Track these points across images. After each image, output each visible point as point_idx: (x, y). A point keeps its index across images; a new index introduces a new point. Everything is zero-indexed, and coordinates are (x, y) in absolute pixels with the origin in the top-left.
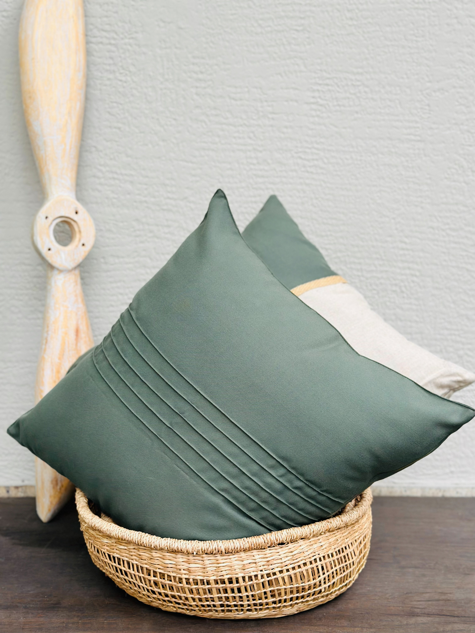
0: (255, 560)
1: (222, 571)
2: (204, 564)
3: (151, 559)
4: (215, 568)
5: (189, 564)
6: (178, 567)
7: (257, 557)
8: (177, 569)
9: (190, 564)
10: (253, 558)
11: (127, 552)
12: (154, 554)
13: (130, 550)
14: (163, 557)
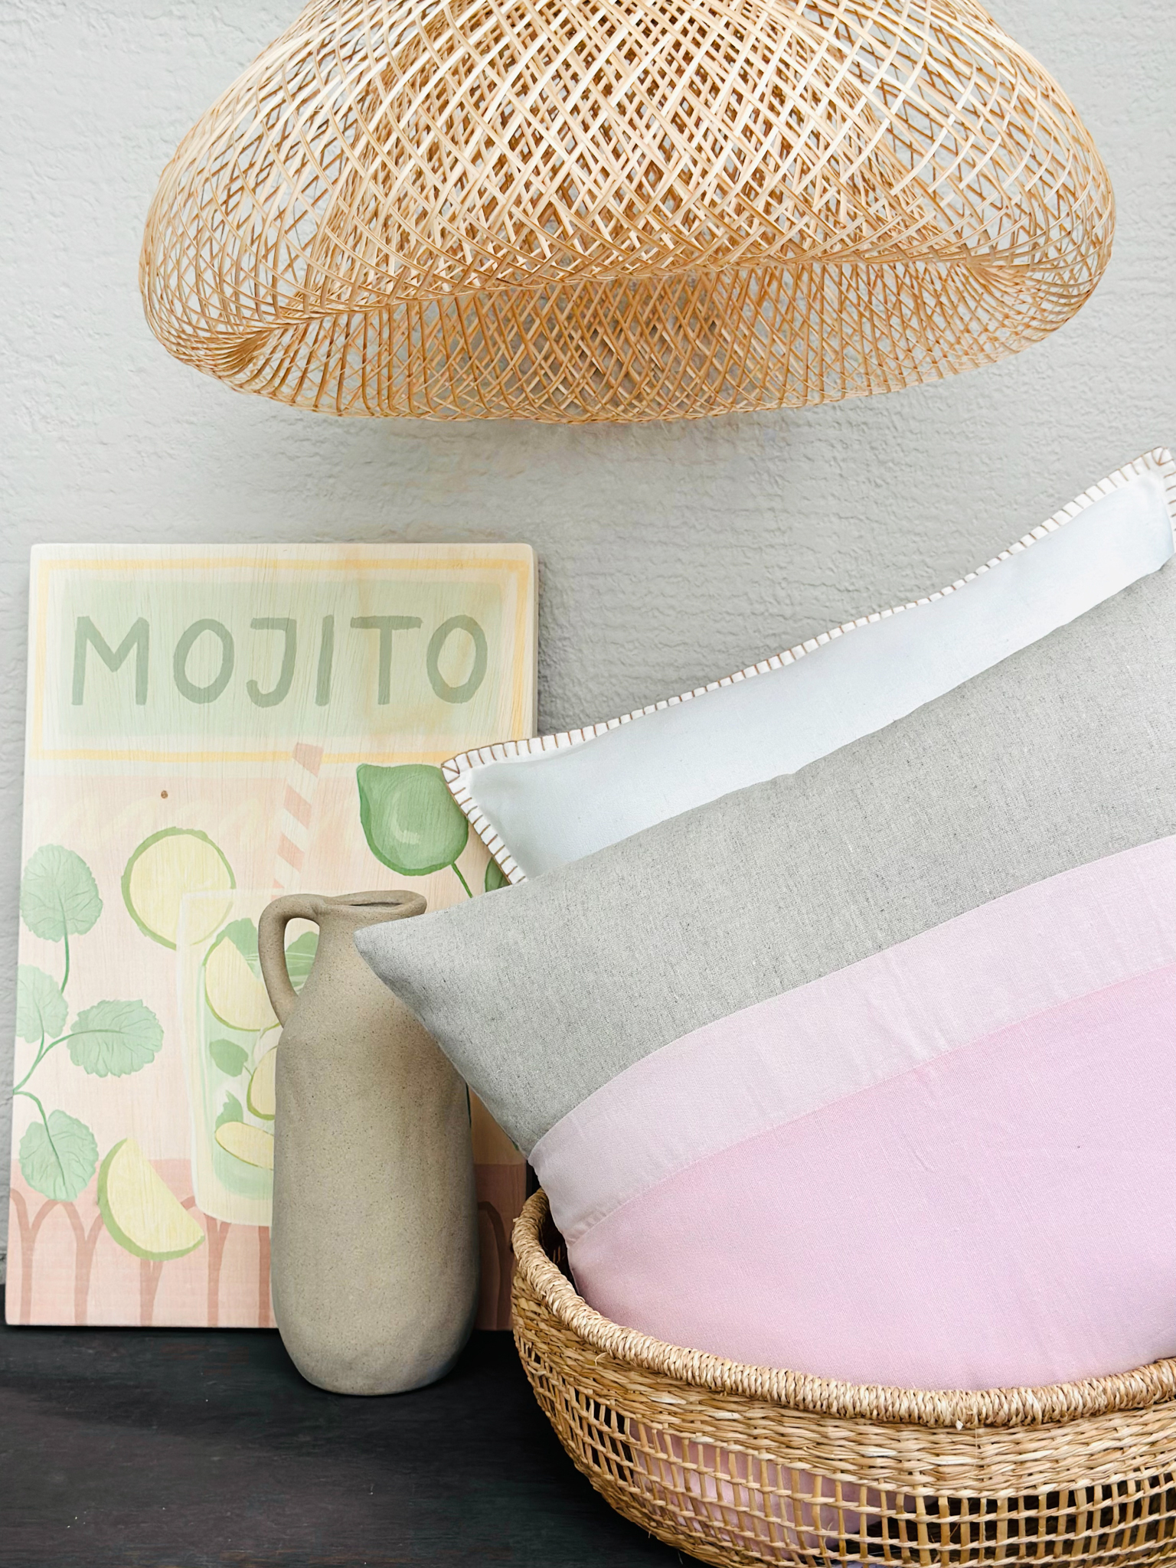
0: (1120, 1440)
1: (1031, 1474)
2: (983, 1455)
3: (818, 1444)
4: (1013, 1467)
5: (938, 1455)
6: (907, 1465)
7: (1124, 1432)
8: (901, 1470)
9: (941, 1457)
10: (1117, 1435)
11: (740, 1427)
12: (832, 1432)
13: (752, 1422)
14: (859, 1438)
